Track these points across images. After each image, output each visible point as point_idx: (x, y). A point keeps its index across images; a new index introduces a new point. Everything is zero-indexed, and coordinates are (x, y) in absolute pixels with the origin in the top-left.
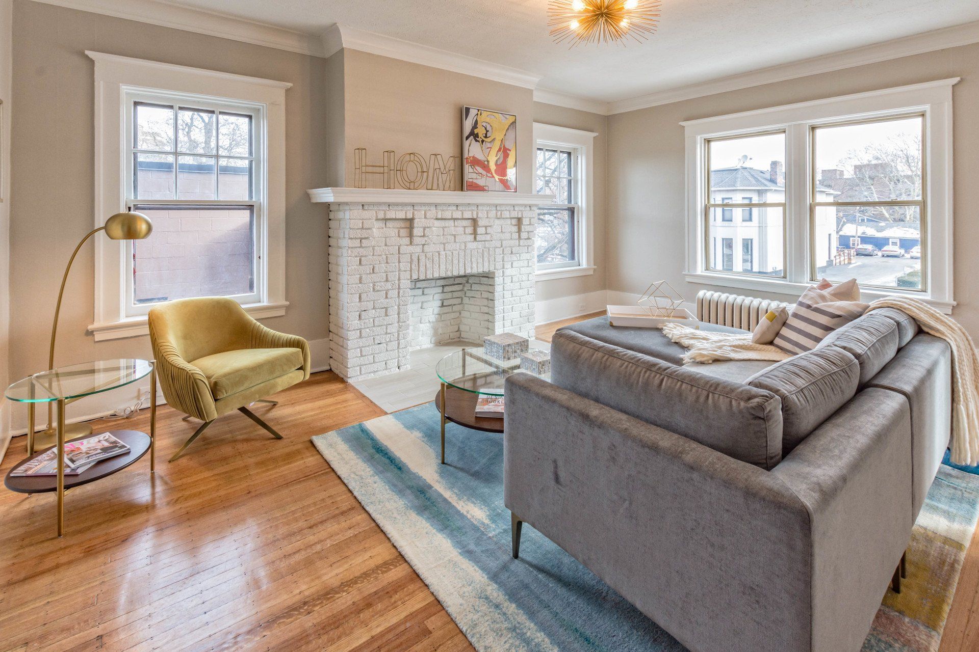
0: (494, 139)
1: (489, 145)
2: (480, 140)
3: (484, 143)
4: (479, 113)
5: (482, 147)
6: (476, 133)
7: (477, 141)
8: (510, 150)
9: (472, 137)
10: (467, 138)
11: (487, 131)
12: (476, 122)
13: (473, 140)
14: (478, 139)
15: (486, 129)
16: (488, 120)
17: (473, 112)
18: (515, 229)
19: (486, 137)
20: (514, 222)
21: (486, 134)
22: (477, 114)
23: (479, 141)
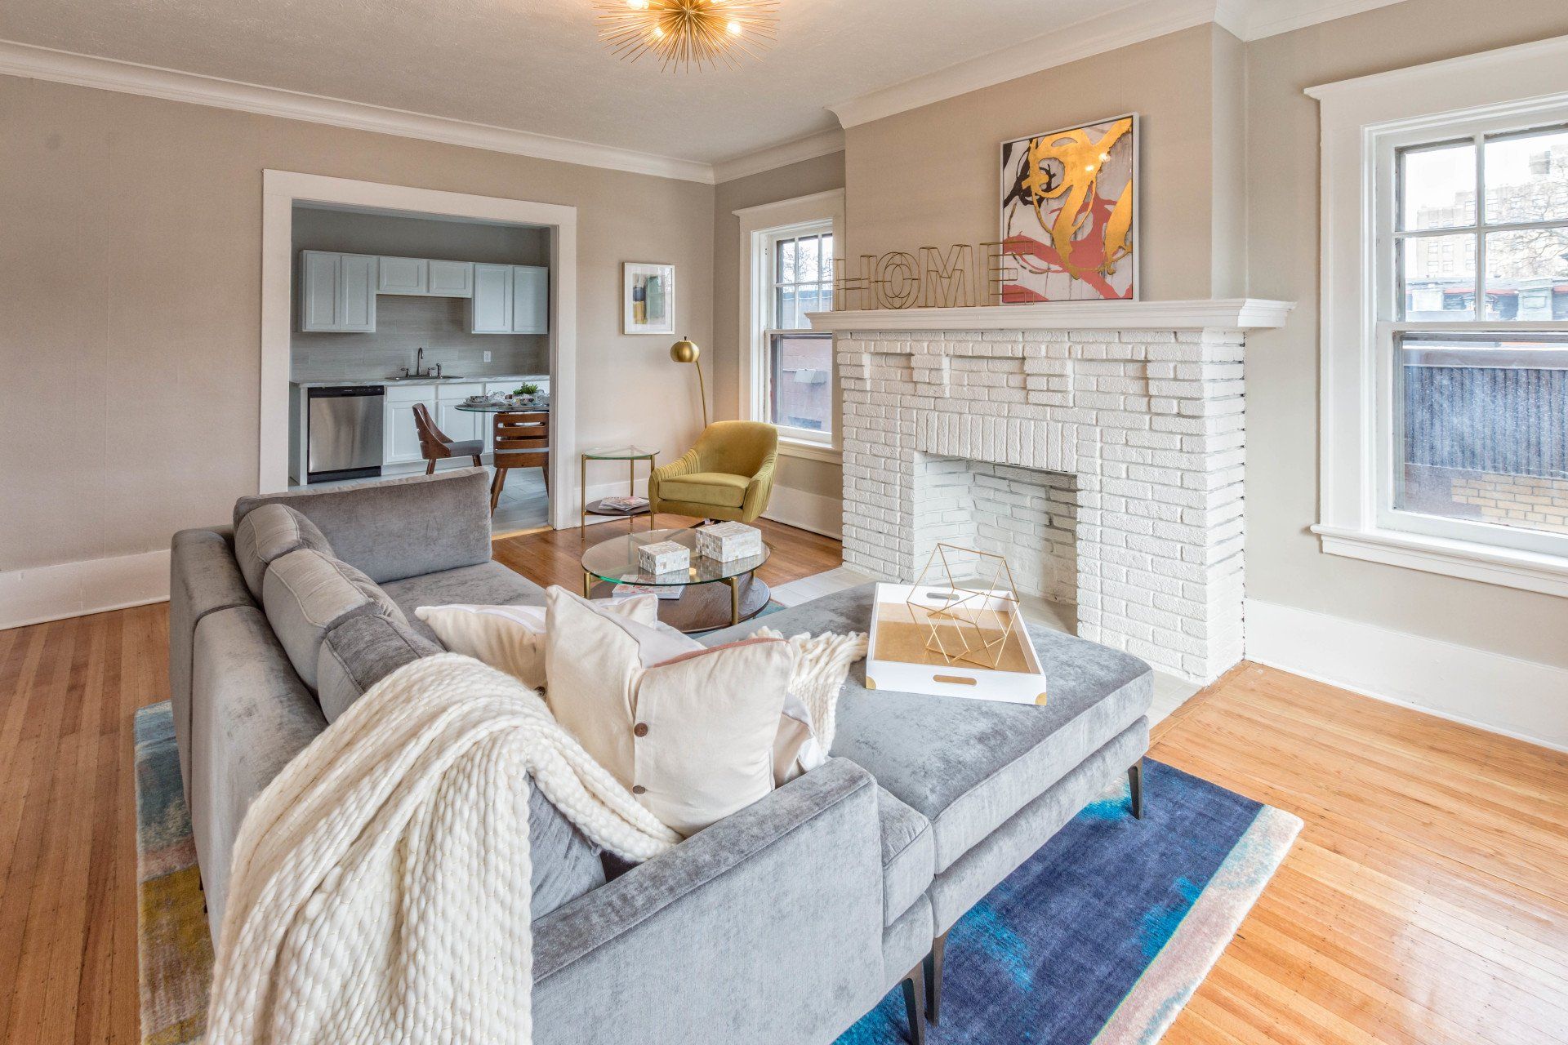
0: (1069, 189)
1: (1055, 205)
2: (1034, 198)
3: (1044, 203)
4: (1033, 145)
5: (1038, 213)
6: (1024, 187)
7: (1026, 203)
8: (1114, 203)
9: (1017, 197)
10: (1006, 203)
11: (1051, 176)
12: (1027, 166)
13: (1020, 203)
14: (1029, 199)
15: (1048, 172)
16: (1054, 152)
17: (1019, 149)
18: (1135, 387)
19: (1049, 189)
20: (1132, 369)
21: (1049, 184)
22: (1029, 149)
23: (1032, 203)
